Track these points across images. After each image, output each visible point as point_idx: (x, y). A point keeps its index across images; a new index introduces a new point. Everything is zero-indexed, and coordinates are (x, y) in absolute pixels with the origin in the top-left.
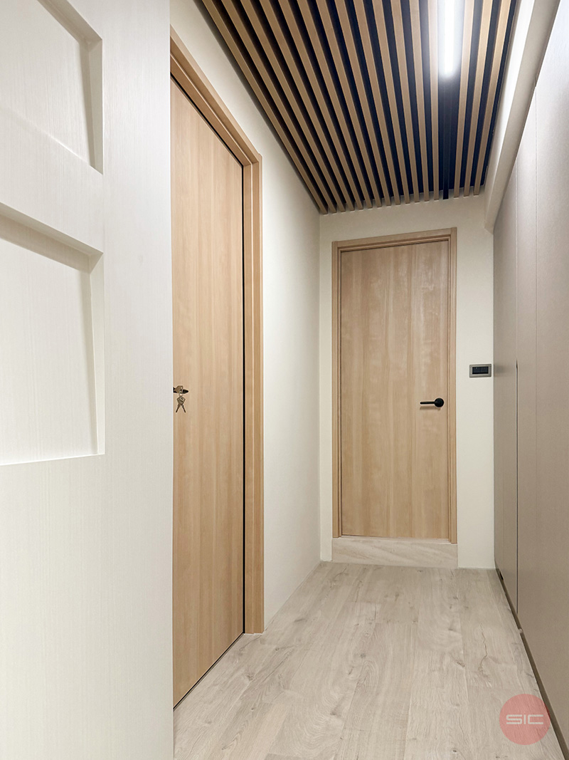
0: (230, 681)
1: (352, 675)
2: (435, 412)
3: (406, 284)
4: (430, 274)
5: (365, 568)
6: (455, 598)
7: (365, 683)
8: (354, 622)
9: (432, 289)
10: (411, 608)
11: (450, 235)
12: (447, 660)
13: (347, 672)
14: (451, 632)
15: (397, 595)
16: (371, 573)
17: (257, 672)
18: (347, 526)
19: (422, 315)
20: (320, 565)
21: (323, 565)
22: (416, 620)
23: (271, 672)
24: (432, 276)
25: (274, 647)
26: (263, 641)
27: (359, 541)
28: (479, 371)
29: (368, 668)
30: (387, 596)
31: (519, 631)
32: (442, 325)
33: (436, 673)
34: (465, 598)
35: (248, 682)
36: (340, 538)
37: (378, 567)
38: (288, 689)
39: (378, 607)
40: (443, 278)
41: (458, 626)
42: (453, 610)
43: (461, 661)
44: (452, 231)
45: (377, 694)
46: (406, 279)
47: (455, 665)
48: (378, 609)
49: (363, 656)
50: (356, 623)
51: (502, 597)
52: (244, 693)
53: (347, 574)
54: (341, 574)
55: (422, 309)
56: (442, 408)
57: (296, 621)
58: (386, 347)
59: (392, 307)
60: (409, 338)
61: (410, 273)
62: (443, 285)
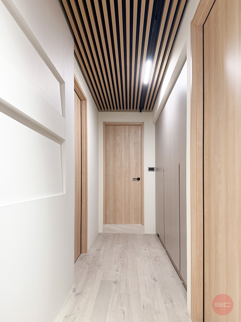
1: (119, 262)
2: (137, 182)
3: (128, 139)
4: (135, 136)
6: (145, 242)
7: (123, 264)
9: (136, 141)
10: (132, 245)
12: (146, 258)
13: (117, 262)
14: (146, 251)
15: (127, 242)
16: (117, 236)
17: (90, 263)
18: (108, 220)
19: (133, 149)
20: (99, 234)
23: (94, 263)
25: (93, 257)
27: (112, 226)
28: (151, 169)
29: (123, 260)
30: (124, 242)
31: (165, 250)
32: (139, 154)
33: (143, 261)
34: (148, 242)
35: (88, 266)
36: (105, 225)
38: (101, 266)
39: (122, 245)
40: (140, 138)
41: (147, 249)
42: (145, 245)
43: (150, 257)
44: (142, 123)
46: (128, 137)
47: (148, 259)
50: (116, 250)
52: (88, 268)
53: (109, 236)
54: (107, 236)
56: (139, 181)
57: (97, 250)
58: (122, 159)
59: (123, 146)
60: (129, 157)
61: (129, 135)
62: (140, 140)
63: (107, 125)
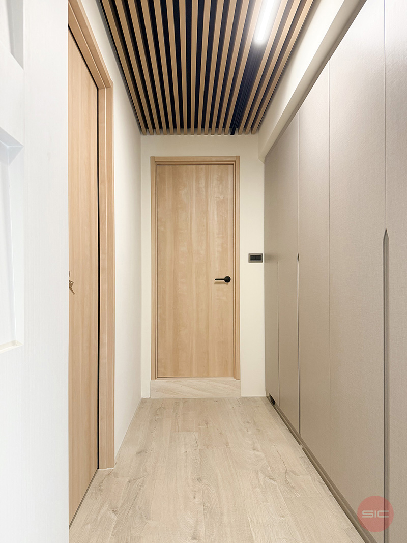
0: (99, 518)
1: (197, 500)
2: (225, 286)
3: (204, 193)
4: (221, 187)
5: (177, 402)
6: (248, 422)
7: (209, 504)
8: (183, 450)
9: (223, 198)
10: (221, 434)
11: (235, 161)
12: (261, 476)
13: (193, 497)
14: (256, 452)
15: (207, 424)
16: (182, 405)
17: (119, 506)
18: (161, 370)
19: (216, 217)
20: (142, 402)
21: (144, 401)
22: (227, 444)
23: (131, 504)
24: (222, 189)
25: (127, 480)
26: (116, 475)
27: (171, 381)
28: (255, 258)
29: (206, 491)
30: (199, 425)
31: (301, 447)
32: (230, 225)
33: (257, 489)
34: (255, 422)
35: (114, 517)
36: (156, 380)
37: (185, 401)
38: (150, 519)
39: (197, 435)
40: (230, 191)
41: (259, 447)
42: (250, 432)
43: (271, 476)
44: (236, 158)
45: (222, 515)
46: (204, 190)
47: (268, 480)
48: (197, 437)
49: (199, 480)
50: (184, 451)
51: (279, 420)
53: (164, 408)
54: (160, 408)
55: (215, 212)
56: (229, 283)
57: (138, 453)
58: (191, 238)
59: (194, 210)
60: (207, 232)
61: (207, 186)
62: (230, 197)
63: (159, 165)
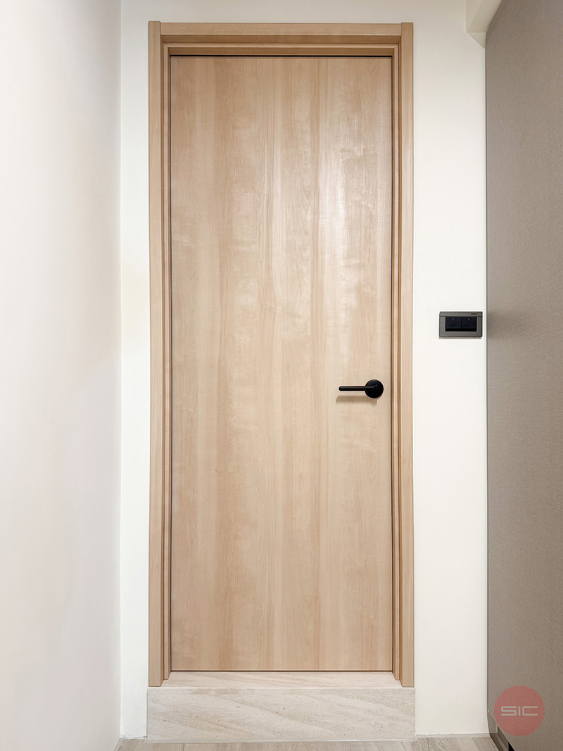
2: (365, 409)
3: (307, 137)
4: (356, 120)
9: (362, 153)
11: (398, 43)
19: (340, 205)
28: (459, 325)
36: (164, 683)
44: (403, 31)
46: (307, 128)
55: (340, 194)
56: (379, 400)
58: (269, 269)
60: (316, 251)
61: (315, 118)
